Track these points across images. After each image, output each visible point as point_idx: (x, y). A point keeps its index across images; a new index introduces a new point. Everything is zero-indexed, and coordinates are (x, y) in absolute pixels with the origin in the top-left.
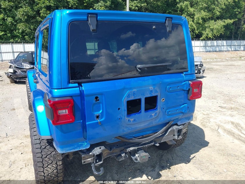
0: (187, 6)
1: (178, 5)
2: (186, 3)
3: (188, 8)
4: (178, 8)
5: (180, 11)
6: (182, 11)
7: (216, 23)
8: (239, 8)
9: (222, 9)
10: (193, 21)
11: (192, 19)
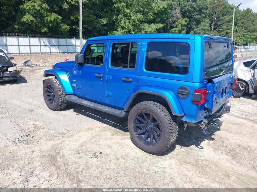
0: (123, 7)
1: (115, 5)
2: (122, 4)
3: (124, 10)
4: (115, 8)
5: (116, 11)
6: (119, 11)
7: (149, 26)
8: (166, 14)
9: (155, 14)
10: (129, 22)
11: (128, 21)
